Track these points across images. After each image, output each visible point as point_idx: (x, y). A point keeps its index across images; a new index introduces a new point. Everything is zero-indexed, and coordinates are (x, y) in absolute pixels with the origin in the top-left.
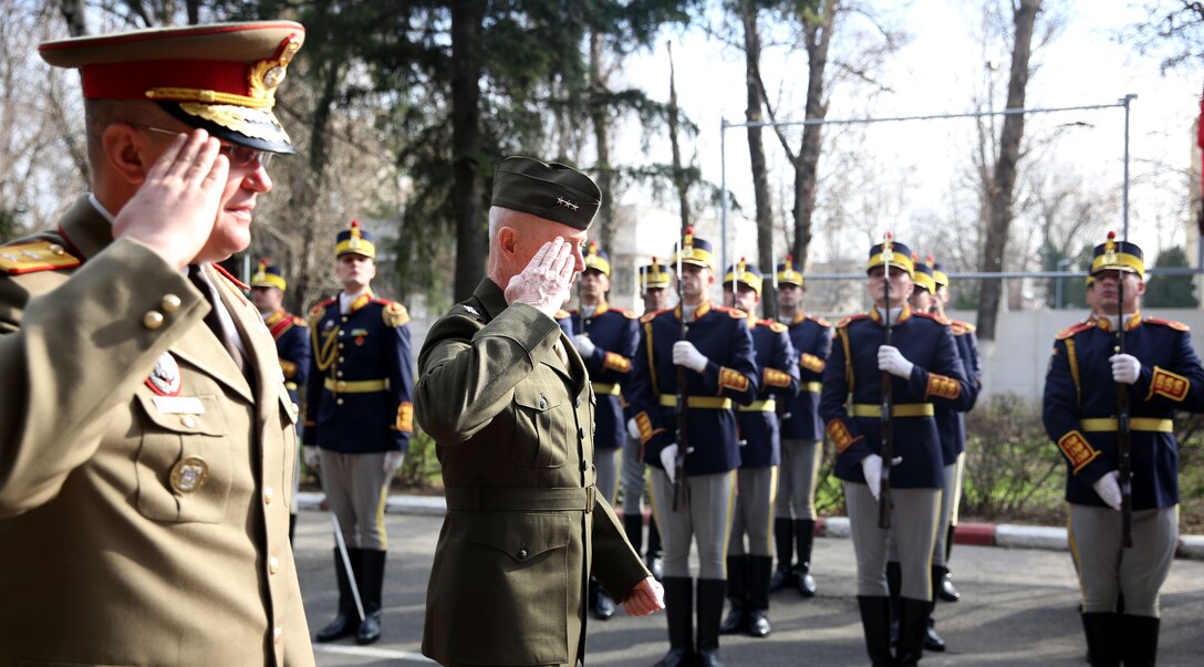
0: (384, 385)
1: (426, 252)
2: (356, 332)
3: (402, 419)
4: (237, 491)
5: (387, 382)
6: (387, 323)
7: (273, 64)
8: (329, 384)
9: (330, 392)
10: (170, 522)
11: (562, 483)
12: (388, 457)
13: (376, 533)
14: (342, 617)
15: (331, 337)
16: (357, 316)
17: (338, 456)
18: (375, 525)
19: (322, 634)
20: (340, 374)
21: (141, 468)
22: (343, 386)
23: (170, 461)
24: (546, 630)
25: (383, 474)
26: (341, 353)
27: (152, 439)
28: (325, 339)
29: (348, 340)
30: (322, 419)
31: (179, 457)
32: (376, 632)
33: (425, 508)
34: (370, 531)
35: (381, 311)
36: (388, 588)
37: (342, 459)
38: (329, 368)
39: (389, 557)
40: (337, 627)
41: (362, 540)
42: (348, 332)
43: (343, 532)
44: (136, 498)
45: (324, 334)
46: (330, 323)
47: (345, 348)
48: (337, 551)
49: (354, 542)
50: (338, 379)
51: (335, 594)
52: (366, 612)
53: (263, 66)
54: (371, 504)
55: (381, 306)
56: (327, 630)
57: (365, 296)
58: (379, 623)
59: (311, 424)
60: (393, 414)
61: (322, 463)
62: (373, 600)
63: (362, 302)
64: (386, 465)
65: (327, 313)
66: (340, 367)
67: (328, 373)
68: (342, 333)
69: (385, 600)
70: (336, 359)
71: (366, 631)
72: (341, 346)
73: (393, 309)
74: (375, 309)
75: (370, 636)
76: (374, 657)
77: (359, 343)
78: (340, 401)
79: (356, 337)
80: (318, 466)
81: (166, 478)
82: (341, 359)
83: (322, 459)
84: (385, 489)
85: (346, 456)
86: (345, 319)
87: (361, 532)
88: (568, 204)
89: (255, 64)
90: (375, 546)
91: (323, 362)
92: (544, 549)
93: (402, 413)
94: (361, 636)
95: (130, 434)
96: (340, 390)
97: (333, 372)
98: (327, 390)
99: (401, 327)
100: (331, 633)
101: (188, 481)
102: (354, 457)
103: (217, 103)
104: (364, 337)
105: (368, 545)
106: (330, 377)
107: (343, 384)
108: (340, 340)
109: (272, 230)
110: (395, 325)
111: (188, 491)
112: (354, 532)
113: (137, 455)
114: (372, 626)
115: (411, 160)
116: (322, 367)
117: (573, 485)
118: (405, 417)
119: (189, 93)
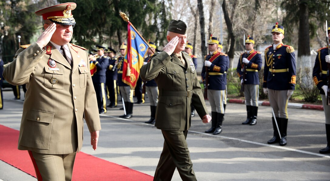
0: (287, 70)
1: (290, 31)
2: (278, 55)
3: (292, 80)
4: (66, 84)
5: (288, 69)
6: (288, 52)
7: (67, 10)
8: (270, 70)
9: (271, 73)
10: (51, 88)
11: (180, 90)
12: (289, 91)
13: (285, 113)
14: (275, 137)
15: (271, 56)
16: (278, 50)
17: (273, 91)
18: (285, 111)
19: (269, 141)
20: (273, 67)
21: (45, 79)
22: (275, 71)
23: (51, 78)
24: (175, 121)
25: (287, 97)
26: (274, 61)
27: (46, 75)
28: (269, 57)
29: (276, 58)
30: (268, 80)
31: (52, 78)
32: (286, 143)
33: (293, 106)
34: (283, 113)
35: (286, 49)
36: (288, 130)
37: (275, 92)
38: (270, 66)
39: (289, 120)
40: (273, 140)
41: (281, 115)
42: (276, 55)
43: (275, 113)
44: (44, 84)
45: (269, 56)
46: (270, 53)
47: (275, 60)
48: (273, 118)
49: (278, 116)
50: (273, 69)
51: (272, 130)
52: (282, 136)
53: (65, 11)
54: (283, 105)
55: (286, 47)
56: (271, 140)
57: (281, 44)
58: (286, 140)
59: (265, 81)
60: (290, 79)
61: (268, 93)
62: (284, 133)
63: (280, 46)
64: (288, 94)
65: (269, 49)
66: (273, 65)
67: (270, 67)
68: (274, 55)
69: (287, 133)
70: (272, 63)
71: (282, 142)
72: (274, 59)
73: (289, 48)
74: (284, 48)
75: (284, 143)
76: (286, 150)
77: (279, 58)
78: (274, 75)
79: (278, 56)
80: (267, 94)
81: (50, 81)
82: (274, 63)
83: (268, 91)
84: (287, 101)
85: (276, 91)
86: (275, 51)
87: (280, 113)
88: (179, 29)
89: (63, 11)
90: (285, 117)
91: (268, 64)
92: (176, 104)
93: (293, 78)
94: (281, 143)
95: (42, 74)
96: (274, 72)
97: (271, 66)
98: (270, 72)
99: (292, 53)
100: (272, 141)
101: (54, 82)
102: (278, 91)
103: (57, 18)
104: (280, 56)
105: (282, 117)
106: (271, 68)
107: (274, 70)
108: (273, 57)
109: (243, 28)
110: (290, 53)
111: (55, 83)
112: (278, 113)
113: (44, 77)
114: (284, 140)
115: (284, 5)
116: (268, 65)
117: (184, 91)
118: (293, 80)
119: (53, 17)
